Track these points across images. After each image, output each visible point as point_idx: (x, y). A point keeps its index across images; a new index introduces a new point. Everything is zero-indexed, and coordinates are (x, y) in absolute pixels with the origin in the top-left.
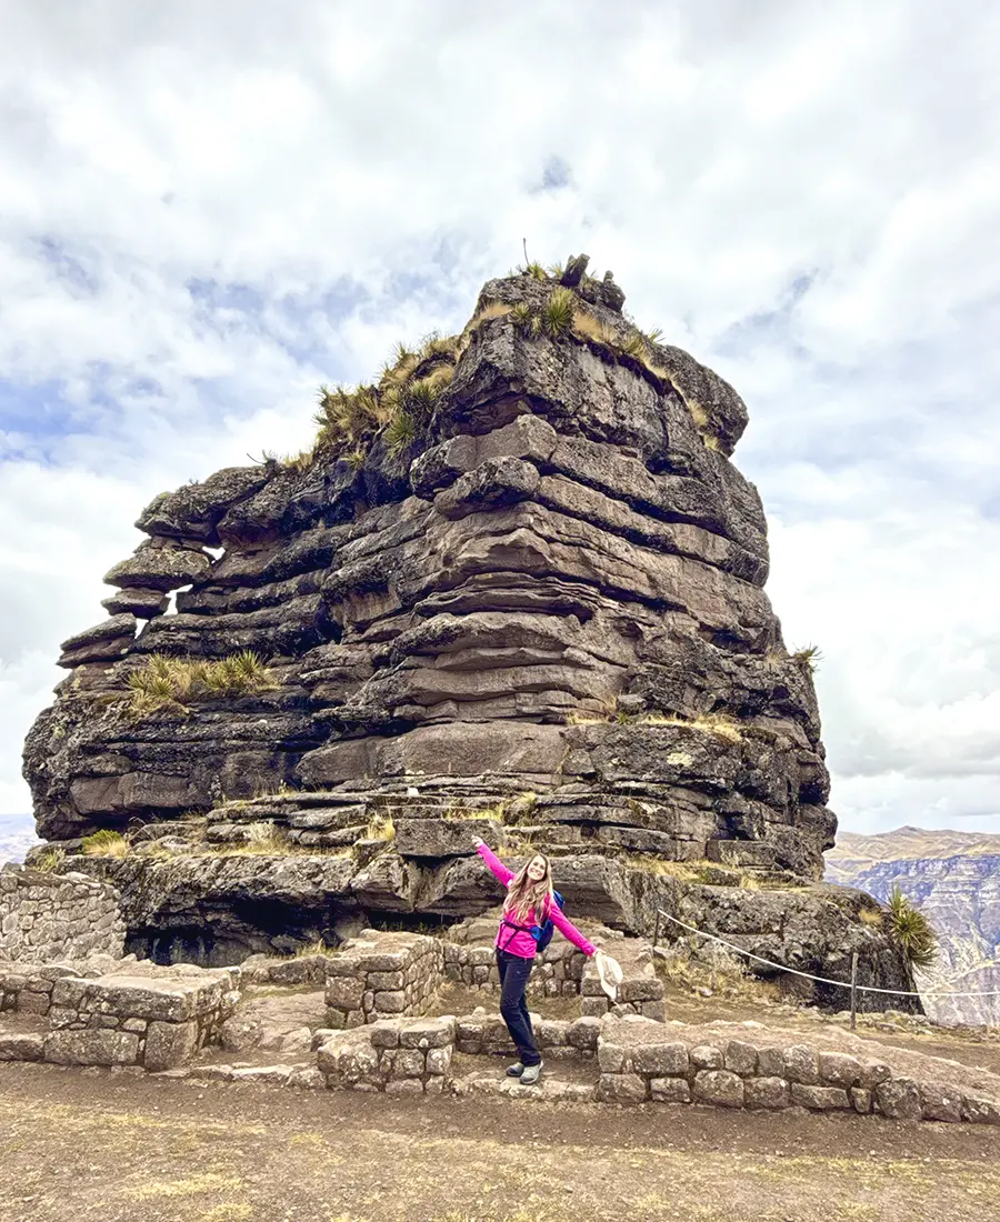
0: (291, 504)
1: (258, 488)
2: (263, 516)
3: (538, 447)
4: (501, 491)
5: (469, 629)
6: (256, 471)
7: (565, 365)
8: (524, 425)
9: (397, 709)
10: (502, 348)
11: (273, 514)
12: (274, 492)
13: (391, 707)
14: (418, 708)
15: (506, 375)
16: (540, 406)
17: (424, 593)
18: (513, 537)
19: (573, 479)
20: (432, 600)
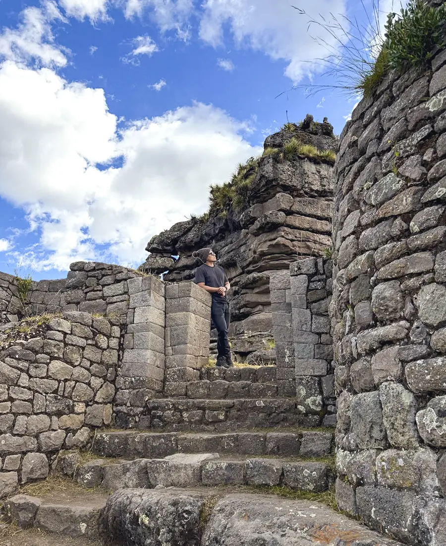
0: (202, 235)
1: (189, 230)
2: (192, 241)
3: (285, 205)
4: (270, 224)
5: (262, 277)
6: (188, 222)
7: (296, 169)
8: (279, 197)
9: (241, 310)
10: (268, 168)
11: (196, 240)
12: (195, 231)
13: (239, 309)
14: (249, 309)
15: (270, 179)
16: (286, 188)
17: (248, 265)
18: (276, 241)
19: (302, 215)
20: (250, 268)
